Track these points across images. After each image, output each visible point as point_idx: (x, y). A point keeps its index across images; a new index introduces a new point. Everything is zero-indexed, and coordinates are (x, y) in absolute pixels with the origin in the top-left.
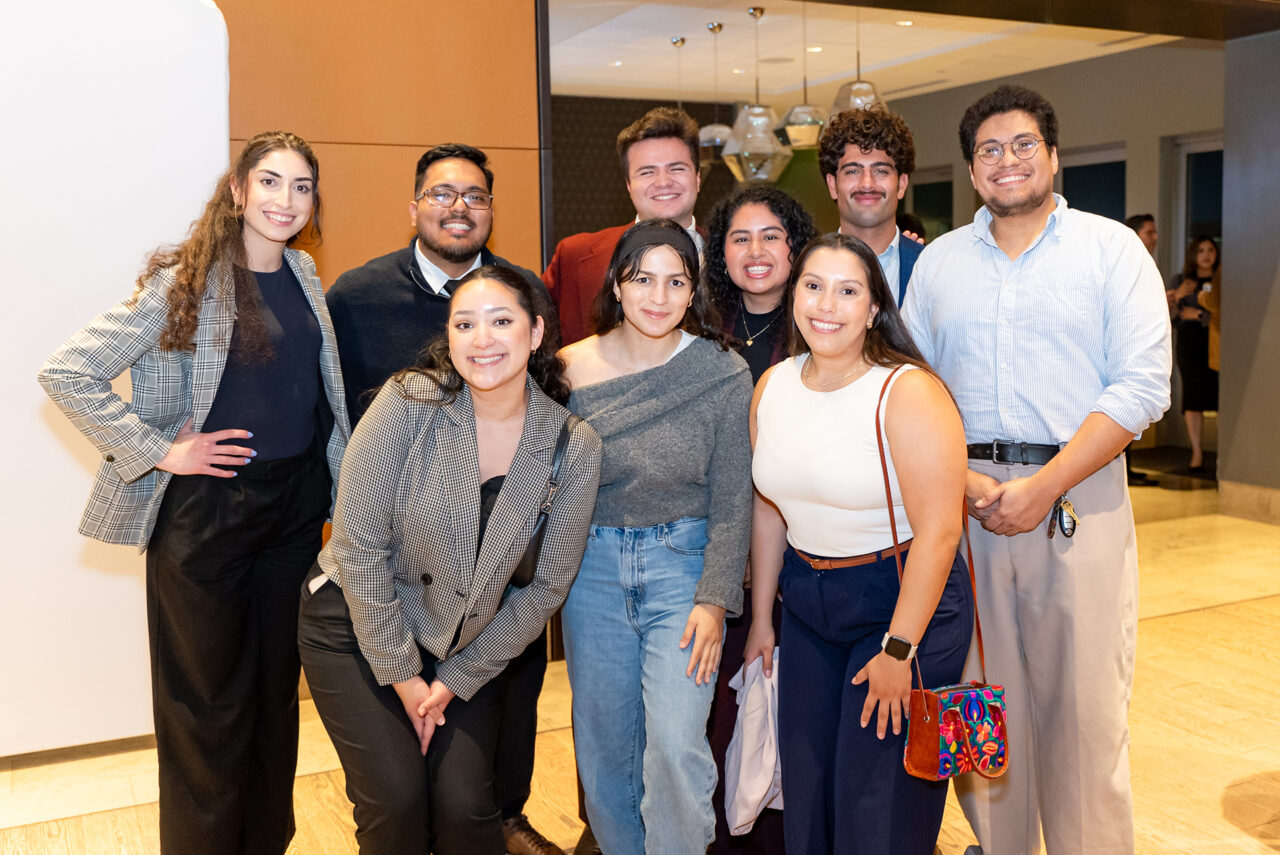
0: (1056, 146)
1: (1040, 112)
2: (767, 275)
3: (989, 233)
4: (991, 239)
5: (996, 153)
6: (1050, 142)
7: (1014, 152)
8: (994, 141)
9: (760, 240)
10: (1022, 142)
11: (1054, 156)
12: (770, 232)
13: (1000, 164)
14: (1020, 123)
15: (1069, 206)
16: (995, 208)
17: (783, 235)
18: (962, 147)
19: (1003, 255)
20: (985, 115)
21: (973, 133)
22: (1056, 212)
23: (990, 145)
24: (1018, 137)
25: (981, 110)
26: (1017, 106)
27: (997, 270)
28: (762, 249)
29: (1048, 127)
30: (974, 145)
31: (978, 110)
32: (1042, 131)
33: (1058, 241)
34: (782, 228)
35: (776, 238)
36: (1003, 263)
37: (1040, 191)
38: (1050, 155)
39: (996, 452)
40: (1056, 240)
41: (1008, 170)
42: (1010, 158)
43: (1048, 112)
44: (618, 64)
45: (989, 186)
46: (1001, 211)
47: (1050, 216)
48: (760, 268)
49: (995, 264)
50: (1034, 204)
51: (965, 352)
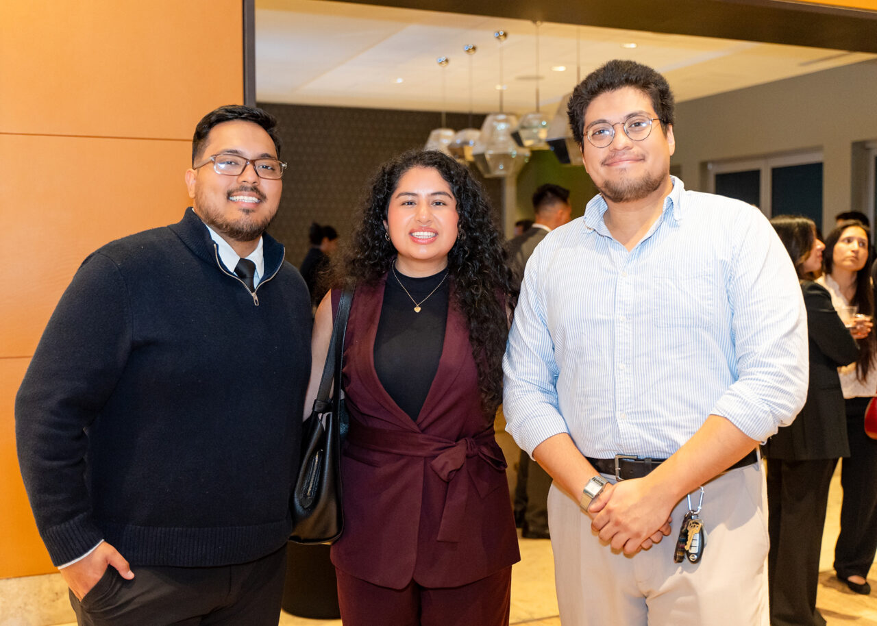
0: (672, 124)
1: (652, 86)
2: (431, 241)
3: (602, 223)
4: (604, 230)
5: (607, 133)
6: (665, 121)
7: (627, 133)
8: (604, 121)
9: (428, 204)
10: (634, 122)
11: (671, 135)
12: (438, 198)
13: (611, 147)
14: (632, 101)
15: (686, 188)
16: (608, 194)
17: (451, 202)
18: (572, 128)
19: (619, 245)
20: (594, 93)
21: (583, 114)
22: (673, 195)
23: (600, 126)
24: (630, 116)
25: (589, 87)
26: (628, 82)
27: (612, 261)
28: (431, 214)
29: (662, 104)
30: (583, 125)
31: (586, 88)
32: (656, 109)
33: (677, 226)
34: (452, 195)
35: (444, 204)
36: (619, 253)
37: (656, 174)
38: (665, 134)
39: (618, 469)
40: (675, 225)
41: (620, 153)
42: (622, 140)
43: (661, 87)
44: (400, 81)
45: (603, 170)
46: (616, 196)
47: (666, 200)
48: (426, 234)
49: (610, 255)
50: (651, 188)
51: (581, 353)
